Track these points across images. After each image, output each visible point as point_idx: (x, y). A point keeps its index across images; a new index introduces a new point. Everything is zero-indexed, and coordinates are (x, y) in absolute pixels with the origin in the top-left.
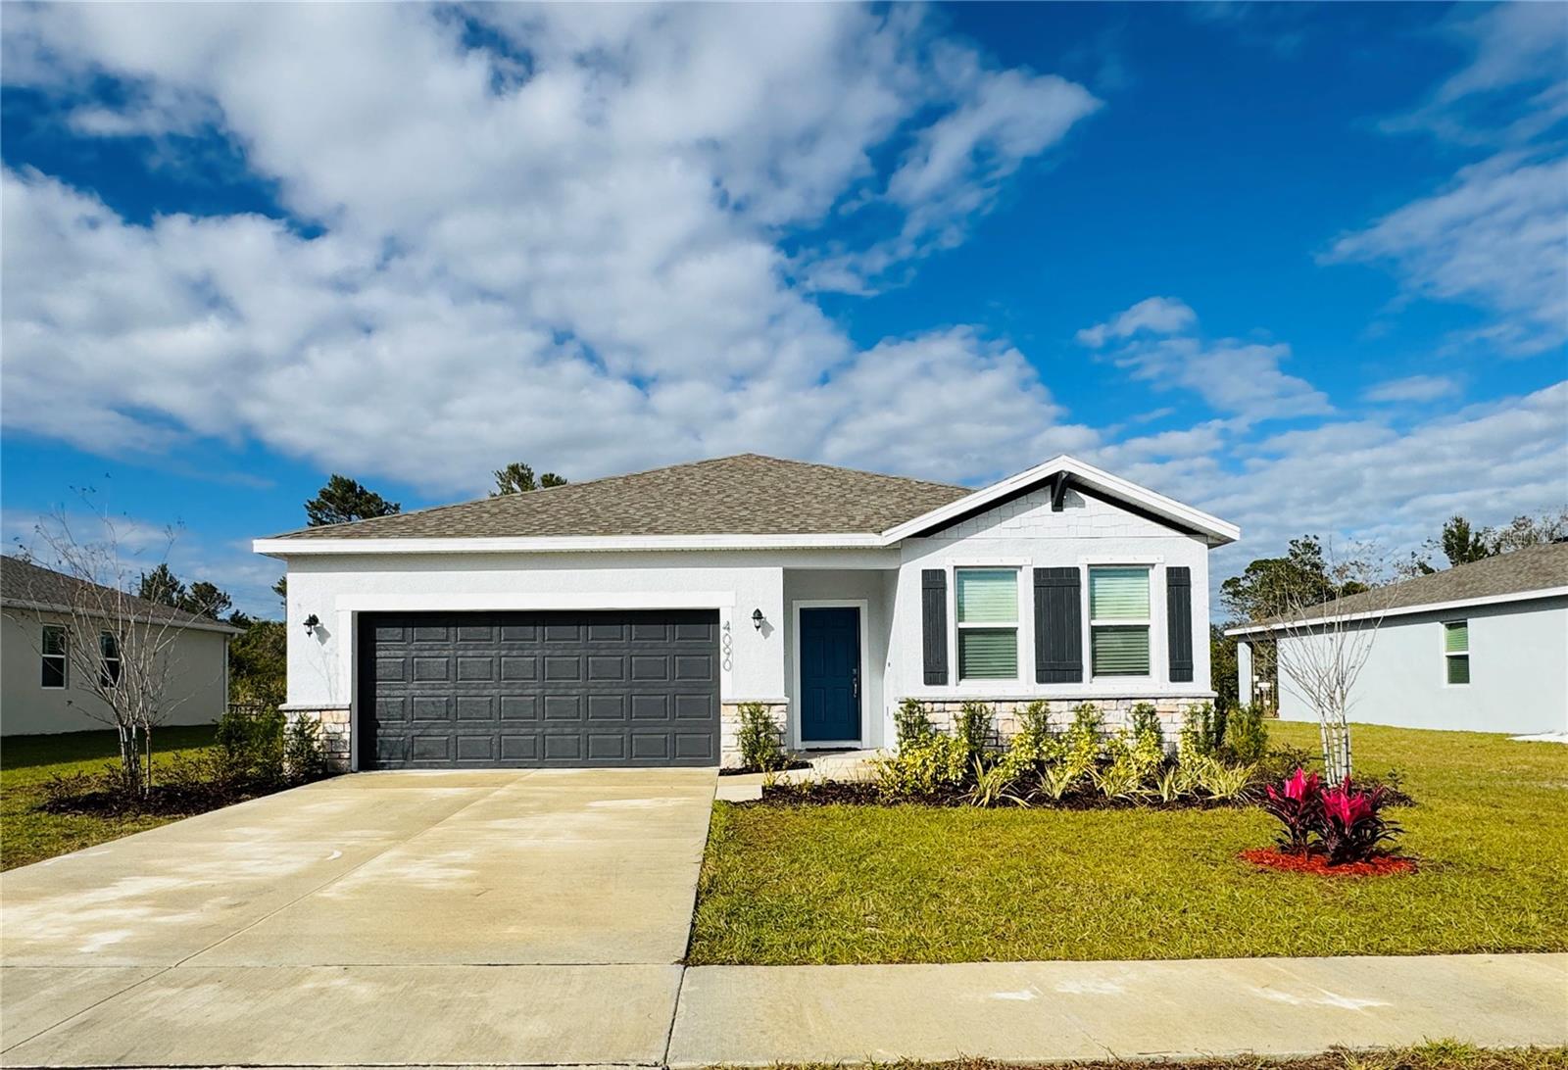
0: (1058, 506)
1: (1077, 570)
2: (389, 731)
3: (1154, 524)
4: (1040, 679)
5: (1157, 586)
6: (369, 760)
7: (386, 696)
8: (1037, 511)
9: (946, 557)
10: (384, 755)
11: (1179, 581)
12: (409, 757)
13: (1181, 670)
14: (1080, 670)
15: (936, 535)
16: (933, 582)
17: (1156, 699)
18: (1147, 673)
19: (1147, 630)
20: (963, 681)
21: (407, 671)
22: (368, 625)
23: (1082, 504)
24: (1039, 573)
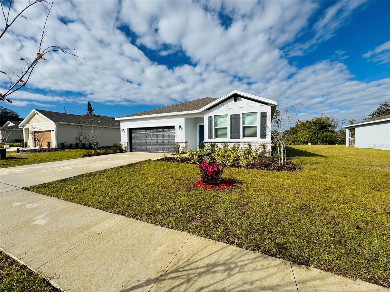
0: (236, 101)
1: (240, 114)
2: (134, 146)
3: (258, 103)
4: (231, 138)
5: (259, 116)
6: (131, 151)
7: (133, 140)
8: (231, 103)
9: (212, 114)
10: (133, 150)
11: (264, 115)
12: (136, 150)
13: (263, 136)
14: (240, 136)
15: (211, 109)
16: (210, 119)
17: (257, 142)
18: (256, 137)
19: (257, 127)
20: (217, 138)
21: (136, 137)
22: (131, 130)
23: (241, 100)
24: (231, 116)
